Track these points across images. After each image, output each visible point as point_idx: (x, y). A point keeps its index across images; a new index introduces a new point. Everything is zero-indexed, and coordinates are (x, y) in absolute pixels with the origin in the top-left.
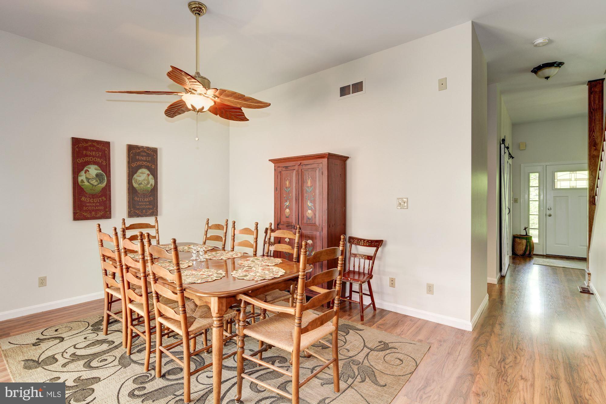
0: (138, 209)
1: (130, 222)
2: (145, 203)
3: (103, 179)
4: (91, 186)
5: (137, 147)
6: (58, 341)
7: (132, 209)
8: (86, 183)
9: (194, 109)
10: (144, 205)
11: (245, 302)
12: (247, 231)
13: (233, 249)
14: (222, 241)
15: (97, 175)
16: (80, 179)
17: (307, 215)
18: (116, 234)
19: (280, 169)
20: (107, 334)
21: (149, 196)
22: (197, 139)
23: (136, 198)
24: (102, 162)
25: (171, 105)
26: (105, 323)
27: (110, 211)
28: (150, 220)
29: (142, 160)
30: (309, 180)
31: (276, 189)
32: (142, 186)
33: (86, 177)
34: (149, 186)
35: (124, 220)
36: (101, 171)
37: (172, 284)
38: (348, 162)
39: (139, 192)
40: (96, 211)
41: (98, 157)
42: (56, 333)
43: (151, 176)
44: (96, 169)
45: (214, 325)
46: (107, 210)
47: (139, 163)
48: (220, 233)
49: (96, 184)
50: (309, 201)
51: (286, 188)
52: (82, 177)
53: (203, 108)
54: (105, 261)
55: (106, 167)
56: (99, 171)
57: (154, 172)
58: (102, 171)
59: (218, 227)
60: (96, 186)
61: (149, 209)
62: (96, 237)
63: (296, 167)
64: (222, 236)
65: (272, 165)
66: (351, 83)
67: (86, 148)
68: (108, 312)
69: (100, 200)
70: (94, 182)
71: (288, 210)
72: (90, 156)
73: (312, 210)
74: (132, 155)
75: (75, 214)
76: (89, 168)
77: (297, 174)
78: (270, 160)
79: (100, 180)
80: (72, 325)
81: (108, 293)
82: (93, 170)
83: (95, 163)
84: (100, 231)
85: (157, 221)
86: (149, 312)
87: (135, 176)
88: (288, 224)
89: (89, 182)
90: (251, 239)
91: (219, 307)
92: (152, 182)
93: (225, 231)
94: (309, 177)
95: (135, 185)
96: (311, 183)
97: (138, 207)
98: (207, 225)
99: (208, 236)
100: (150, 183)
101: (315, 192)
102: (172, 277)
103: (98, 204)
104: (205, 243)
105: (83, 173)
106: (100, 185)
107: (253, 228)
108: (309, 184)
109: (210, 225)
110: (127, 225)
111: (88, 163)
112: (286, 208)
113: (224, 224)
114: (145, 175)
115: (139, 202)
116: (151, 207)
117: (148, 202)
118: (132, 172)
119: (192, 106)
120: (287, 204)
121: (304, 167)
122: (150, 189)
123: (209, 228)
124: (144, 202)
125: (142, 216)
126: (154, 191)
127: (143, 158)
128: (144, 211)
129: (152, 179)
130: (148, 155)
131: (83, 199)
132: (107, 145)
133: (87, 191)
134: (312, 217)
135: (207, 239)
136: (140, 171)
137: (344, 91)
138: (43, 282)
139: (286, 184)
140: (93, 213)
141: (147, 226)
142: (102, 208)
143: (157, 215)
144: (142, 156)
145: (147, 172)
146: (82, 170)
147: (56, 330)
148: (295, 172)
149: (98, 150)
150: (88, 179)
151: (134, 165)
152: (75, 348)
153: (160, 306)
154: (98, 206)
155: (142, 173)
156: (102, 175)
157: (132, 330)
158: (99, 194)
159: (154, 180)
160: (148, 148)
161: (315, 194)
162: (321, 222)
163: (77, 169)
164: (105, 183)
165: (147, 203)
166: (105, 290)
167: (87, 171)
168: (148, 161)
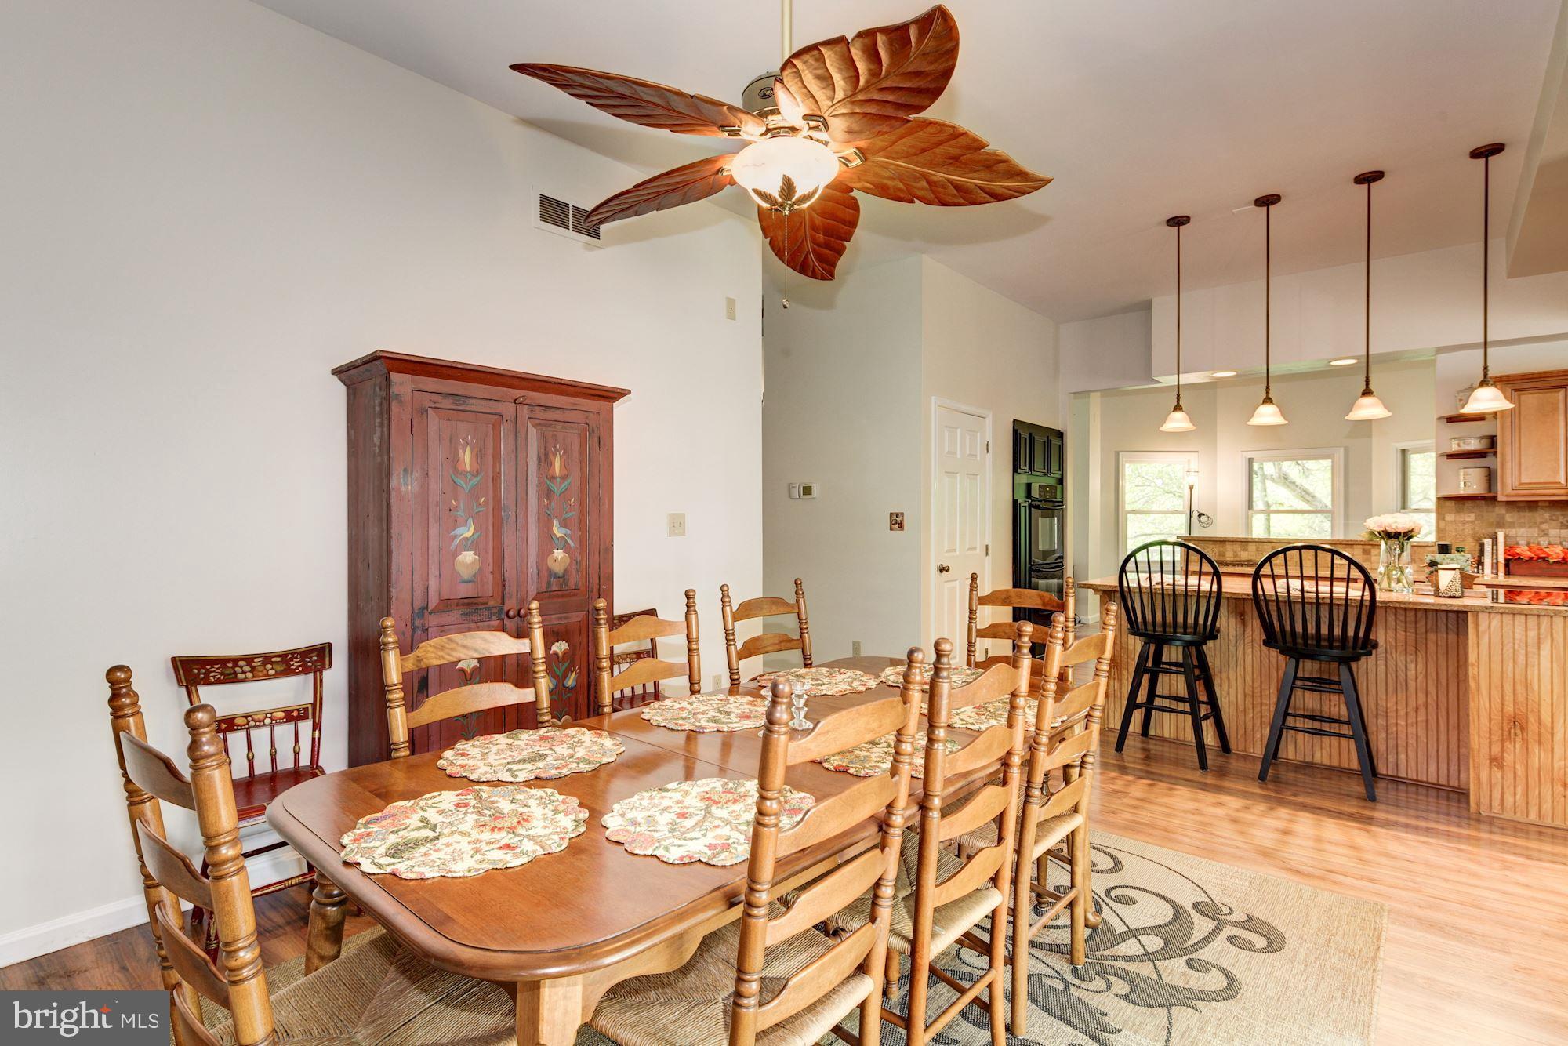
17: (549, 565)
30: (558, 458)
50: (556, 522)
51: (461, 474)
63: (506, 409)
71: (468, 557)
73: (565, 547)
88: (472, 604)
94: (556, 447)
96: (564, 466)
108: (557, 468)
112: (463, 549)
120: (468, 534)
121: (537, 412)
134: (566, 571)
137: (550, 211)
139: (458, 460)
161: (577, 502)
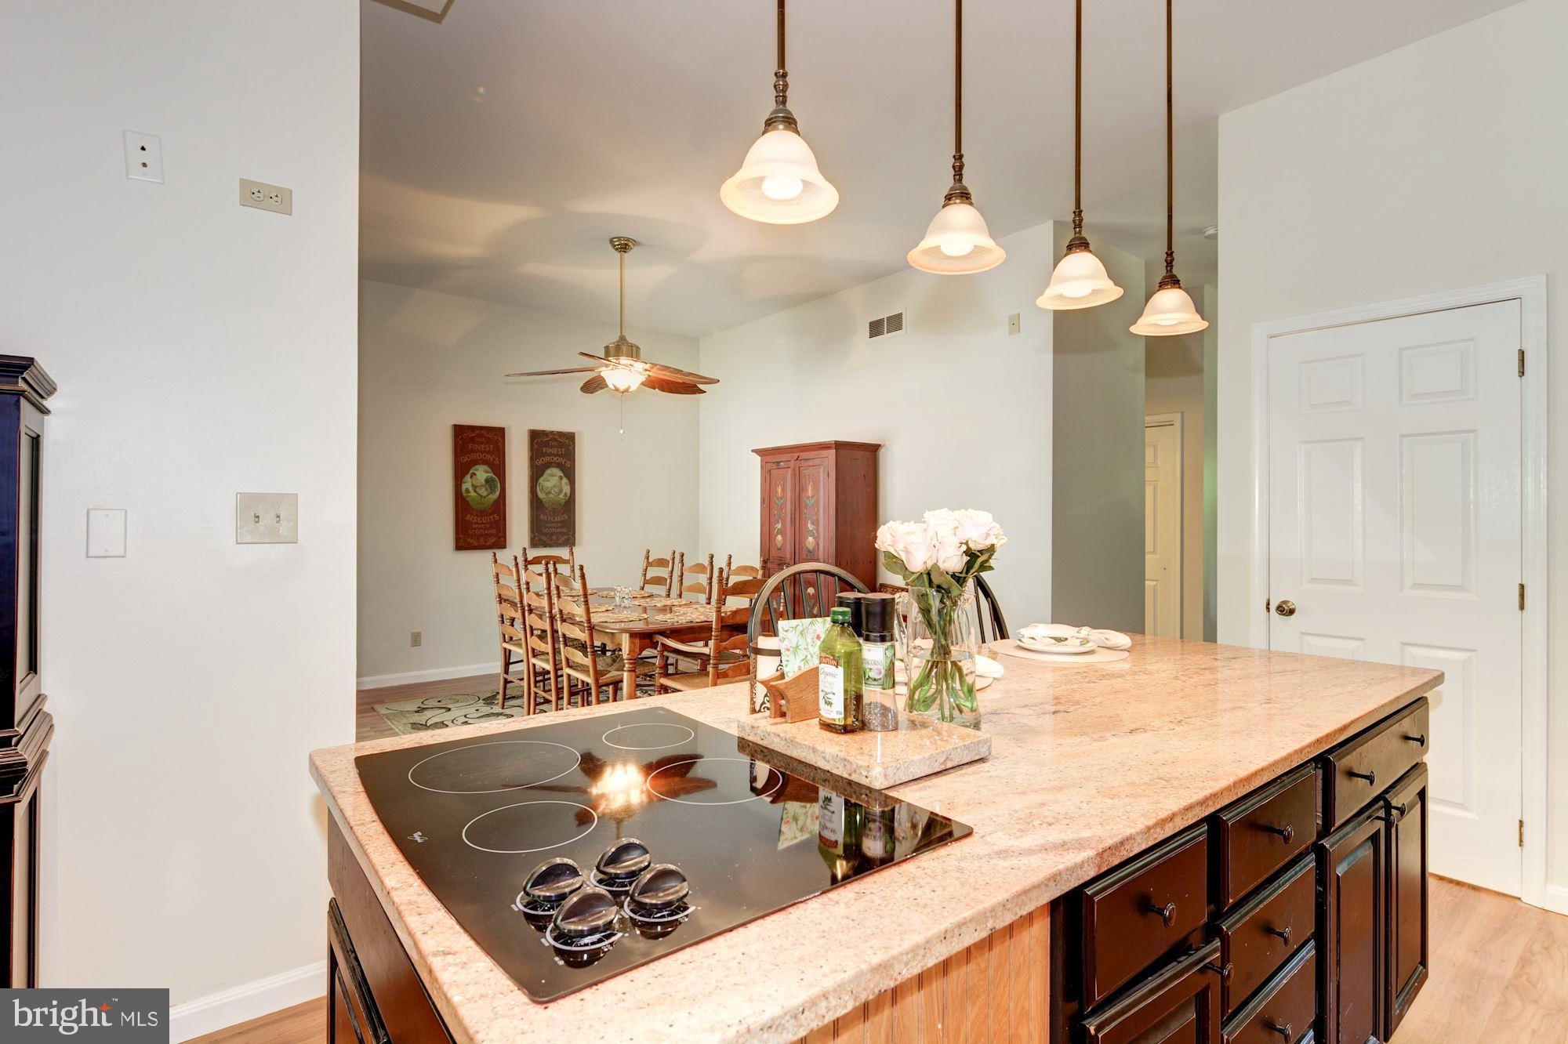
0: (546, 534)
1: (532, 554)
2: (555, 525)
3: (496, 487)
4: (479, 497)
5: (544, 433)
6: (445, 711)
7: (536, 534)
8: (473, 494)
9: (617, 390)
10: (554, 527)
11: (662, 644)
12: (699, 568)
13: (680, 596)
14: (666, 585)
15: (487, 481)
16: (464, 487)
17: (808, 545)
18: (517, 564)
19: (769, 466)
20: (503, 708)
21: (563, 513)
22: (621, 432)
23: (542, 517)
24: (494, 459)
25: (588, 382)
26: (500, 697)
27: (505, 537)
28: (563, 552)
29: (552, 455)
30: (810, 486)
31: (763, 501)
32: (551, 496)
33: (472, 485)
34: (561, 496)
35: (525, 549)
36: (492, 475)
37: (581, 623)
38: (882, 453)
39: (547, 506)
40: (485, 536)
41: (489, 452)
42: (439, 704)
43: (565, 480)
44: (486, 472)
45: (625, 669)
46: (501, 535)
47: (547, 459)
48: (663, 572)
49: (485, 494)
50: (809, 522)
51: (778, 499)
52: (467, 484)
53: (629, 387)
54: (501, 603)
55: (500, 468)
56: (489, 474)
57: (569, 473)
58: (494, 474)
59: (661, 562)
60: (485, 497)
61: (563, 534)
62: (491, 570)
63: (792, 464)
64: (666, 577)
65: (758, 458)
66: (885, 316)
67: (472, 440)
68: (506, 676)
69: (490, 519)
70: (483, 492)
71: (779, 537)
72: (477, 452)
73: (813, 536)
74: (536, 446)
75: (457, 539)
76: (477, 470)
77: (794, 475)
78: (753, 451)
79: (491, 488)
80: (457, 698)
81: (505, 649)
82: (482, 473)
83: (485, 462)
84: (496, 561)
85: (572, 553)
86: (555, 665)
87: (541, 480)
88: (780, 560)
89: (475, 491)
90: (703, 579)
91: (630, 647)
92: (567, 489)
93: (670, 569)
94: (809, 480)
95: (541, 495)
96: (813, 489)
97: (545, 531)
98: (646, 560)
99: (648, 578)
100: (564, 491)
101: (818, 507)
102: (579, 611)
103: (488, 526)
104: (643, 589)
105: (468, 478)
106: (491, 496)
107: (706, 563)
108: (810, 492)
109: (651, 560)
110: (530, 558)
111: (475, 463)
112: (778, 534)
113: (669, 557)
114: (556, 478)
115: (547, 522)
116: (565, 530)
117: (560, 522)
118: (536, 474)
119: (615, 387)
120: (779, 527)
121: (803, 463)
122: (563, 501)
123: (649, 564)
124: (553, 522)
125: (550, 546)
126: (569, 505)
127: (554, 451)
128: (554, 537)
129: (566, 484)
130: (561, 445)
131: (468, 517)
132: (500, 432)
133: (473, 506)
134: (814, 549)
135: (646, 582)
136: (548, 472)
137: (876, 329)
138: (416, 639)
139: (777, 492)
140: (482, 539)
141: (557, 560)
142: (493, 531)
143: (573, 544)
144: (552, 447)
145: (558, 472)
146: (467, 473)
147: (439, 701)
148: (790, 470)
149: (488, 441)
150: (475, 487)
151: (539, 462)
152: (465, 716)
153: (567, 651)
154: (488, 529)
155: (552, 475)
156: (493, 480)
157: (536, 693)
158: (490, 509)
159: (569, 487)
160: (561, 434)
161: (818, 510)
162: (826, 556)
163: (461, 471)
164: (497, 493)
165: (559, 525)
166: (501, 645)
167: (473, 474)
168: (561, 456)
